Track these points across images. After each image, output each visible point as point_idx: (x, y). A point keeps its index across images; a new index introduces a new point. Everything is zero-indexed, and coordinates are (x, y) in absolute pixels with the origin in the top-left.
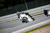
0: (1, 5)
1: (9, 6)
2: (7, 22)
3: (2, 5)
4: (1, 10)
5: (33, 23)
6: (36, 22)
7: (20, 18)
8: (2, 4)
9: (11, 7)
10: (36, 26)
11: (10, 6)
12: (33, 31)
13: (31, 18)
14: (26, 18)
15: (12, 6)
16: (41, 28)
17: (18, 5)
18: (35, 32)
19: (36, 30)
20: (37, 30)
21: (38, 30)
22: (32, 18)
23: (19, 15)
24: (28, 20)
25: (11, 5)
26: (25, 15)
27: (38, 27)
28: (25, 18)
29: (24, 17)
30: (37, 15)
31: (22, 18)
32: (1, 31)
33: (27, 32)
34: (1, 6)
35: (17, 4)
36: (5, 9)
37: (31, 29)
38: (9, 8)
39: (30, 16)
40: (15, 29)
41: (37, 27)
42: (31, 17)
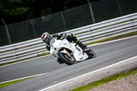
0: (22, 10)
1: (44, 11)
2: (38, 56)
3: (25, 9)
4: (23, 22)
5: (110, 58)
6: (117, 57)
7: (52, 51)
8: (25, 7)
9: (50, 16)
10: (117, 68)
11: (46, 12)
12: (110, 82)
13: (84, 52)
14: (67, 49)
15: (52, 13)
16: (132, 73)
17: (68, 9)
18: (114, 84)
19: (118, 80)
20: (119, 78)
21: (123, 79)
22: (85, 50)
23: (48, 41)
24: (72, 55)
25: (47, 9)
26: (66, 41)
27: (124, 69)
28: (64, 51)
29: (62, 49)
30: (120, 37)
31: (56, 52)
32: (23, 80)
33: (91, 83)
34: (22, 13)
35: (65, 8)
36: (32, 22)
37: (105, 76)
38: (43, 18)
39: (79, 44)
40: (60, 76)
41: (121, 70)
42: (83, 47)
